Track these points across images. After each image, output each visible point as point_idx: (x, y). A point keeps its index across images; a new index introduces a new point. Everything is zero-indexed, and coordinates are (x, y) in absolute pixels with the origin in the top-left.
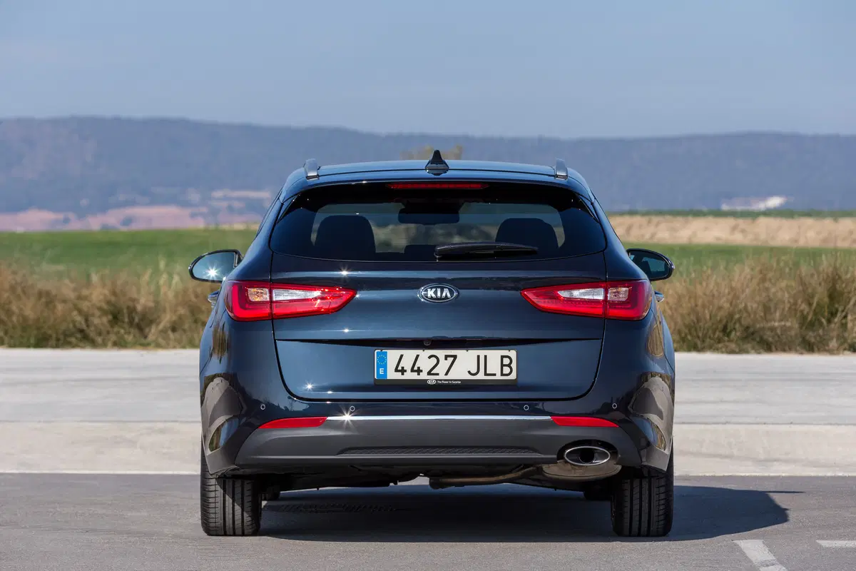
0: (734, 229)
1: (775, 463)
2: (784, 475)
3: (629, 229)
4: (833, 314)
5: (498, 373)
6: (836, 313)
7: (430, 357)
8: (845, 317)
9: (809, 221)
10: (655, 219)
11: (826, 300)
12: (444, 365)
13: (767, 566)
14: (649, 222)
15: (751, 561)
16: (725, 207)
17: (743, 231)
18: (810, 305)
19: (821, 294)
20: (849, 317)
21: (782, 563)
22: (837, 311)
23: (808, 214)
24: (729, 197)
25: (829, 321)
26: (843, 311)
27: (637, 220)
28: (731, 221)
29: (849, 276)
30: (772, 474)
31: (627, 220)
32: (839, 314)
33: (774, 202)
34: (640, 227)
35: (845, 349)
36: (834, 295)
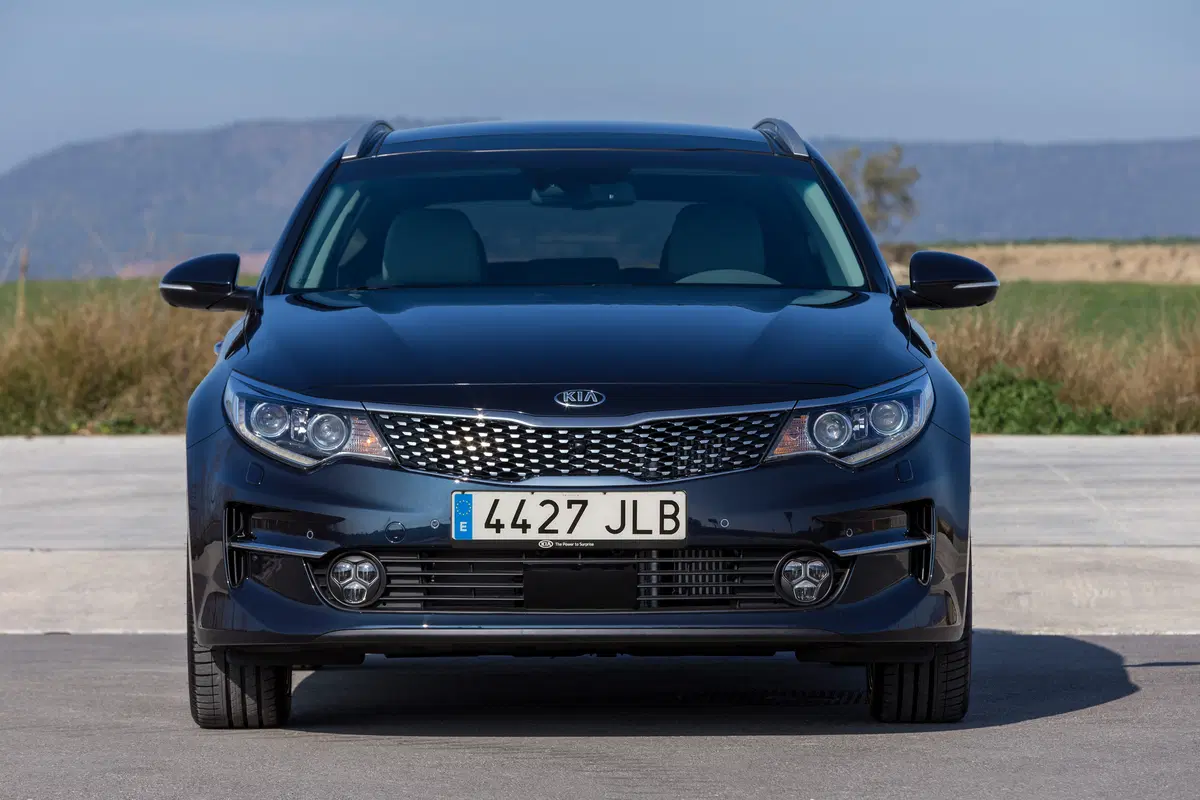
3: (1143, 266)
10: (1181, 250)
14: (1173, 254)
27: (1156, 251)
31: (1142, 251)
34: (1160, 261)
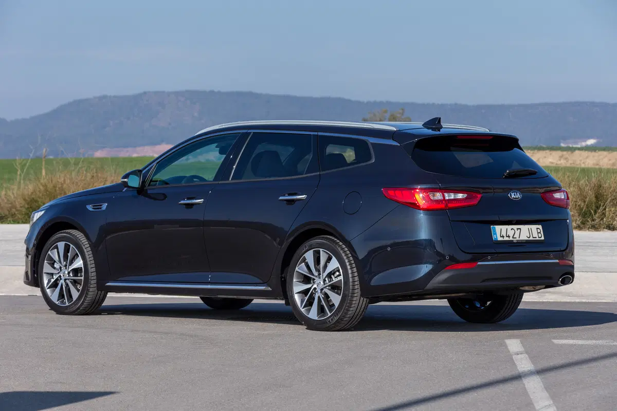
0: (561, 157)
1: (547, 294)
2: (551, 301)
4: (598, 208)
5: (537, 237)
6: (600, 207)
7: (512, 229)
8: (605, 209)
9: (605, 153)
11: (594, 199)
12: (517, 232)
13: (518, 354)
15: (509, 352)
16: (562, 145)
17: (566, 159)
18: (584, 202)
19: (591, 196)
20: (607, 210)
21: (527, 353)
22: (600, 206)
23: (604, 150)
24: (565, 139)
25: (595, 212)
26: (603, 206)
28: (559, 153)
29: (607, 185)
30: (545, 301)
32: (601, 208)
33: (591, 142)
35: (604, 228)
36: (598, 197)
